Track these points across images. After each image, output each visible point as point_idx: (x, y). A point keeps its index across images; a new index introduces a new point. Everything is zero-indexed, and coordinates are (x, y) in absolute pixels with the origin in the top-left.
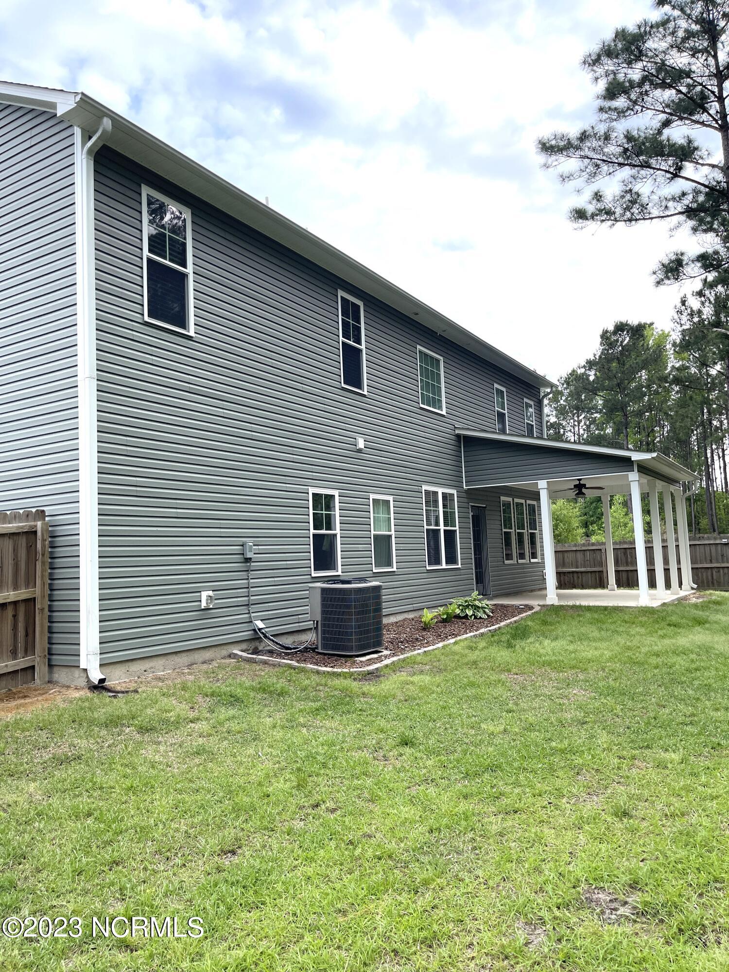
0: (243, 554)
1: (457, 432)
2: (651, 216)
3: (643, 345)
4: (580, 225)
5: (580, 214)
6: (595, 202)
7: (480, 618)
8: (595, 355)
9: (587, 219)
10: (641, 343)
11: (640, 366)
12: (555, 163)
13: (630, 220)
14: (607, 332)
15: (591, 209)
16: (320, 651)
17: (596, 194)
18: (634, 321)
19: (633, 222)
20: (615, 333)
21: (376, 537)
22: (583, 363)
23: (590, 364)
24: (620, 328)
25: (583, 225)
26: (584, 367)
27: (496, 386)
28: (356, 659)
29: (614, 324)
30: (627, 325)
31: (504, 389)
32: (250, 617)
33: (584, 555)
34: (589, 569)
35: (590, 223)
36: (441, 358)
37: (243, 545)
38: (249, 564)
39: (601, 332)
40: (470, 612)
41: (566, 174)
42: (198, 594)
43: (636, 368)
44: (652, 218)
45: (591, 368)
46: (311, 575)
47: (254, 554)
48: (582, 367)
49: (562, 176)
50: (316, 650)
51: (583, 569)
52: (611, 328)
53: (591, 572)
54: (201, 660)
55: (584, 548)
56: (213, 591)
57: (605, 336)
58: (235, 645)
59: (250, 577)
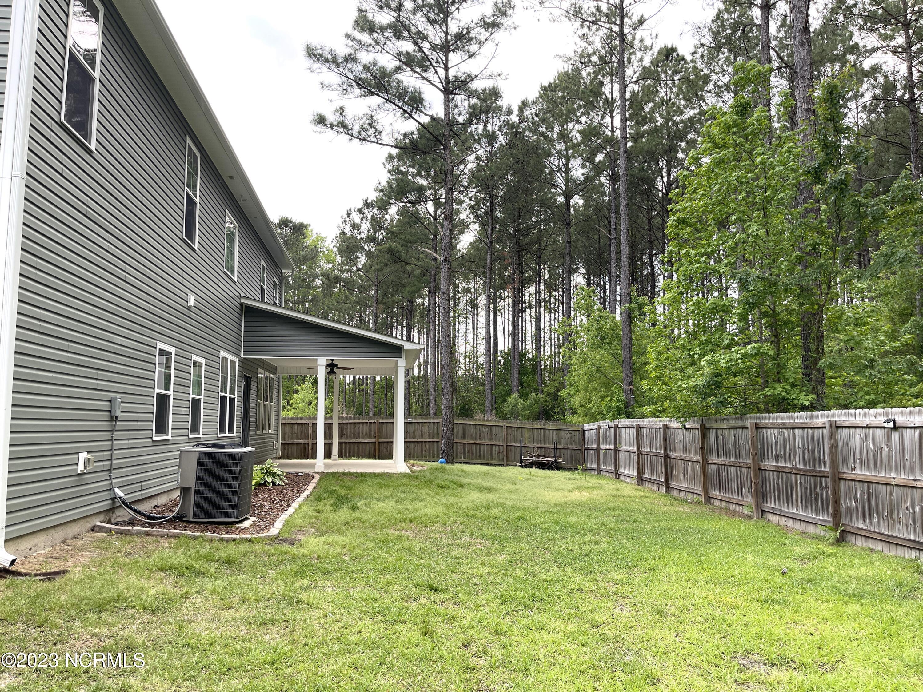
0: (110, 411)
1: (242, 301)
2: (383, 142)
4: (319, 130)
5: (321, 120)
6: (338, 114)
7: (279, 485)
9: (325, 125)
10: (302, 241)
12: (318, 70)
13: (364, 139)
15: (331, 118)
16: (191, 519)
17: (341, 108)
19: (364, 142)
20: (278, 225)
21: (193, 400)
24: (285, 222)
25: (322, 130)
27: (262, 261)
28: (237, 525)
31: (265, 266)
32: (111, 484)
33: (292, 428)
34: (295, 441)
35: (328, 130)
37: (110, 401)
38: (114, 423)
40: (269, 480)
41: (326, 82)
42: (76, 456)
44: (384, 145)
46: (151, 438)
47: (122, 412)
49: (321, 83)
50: (184, 519)
51: (290, 441)
52: (278, 221)
53: (297, 444)
54: (70, 535)
55: (292, 422)
56: (88, 452)
58: (96, 517)
59: (114, 438)
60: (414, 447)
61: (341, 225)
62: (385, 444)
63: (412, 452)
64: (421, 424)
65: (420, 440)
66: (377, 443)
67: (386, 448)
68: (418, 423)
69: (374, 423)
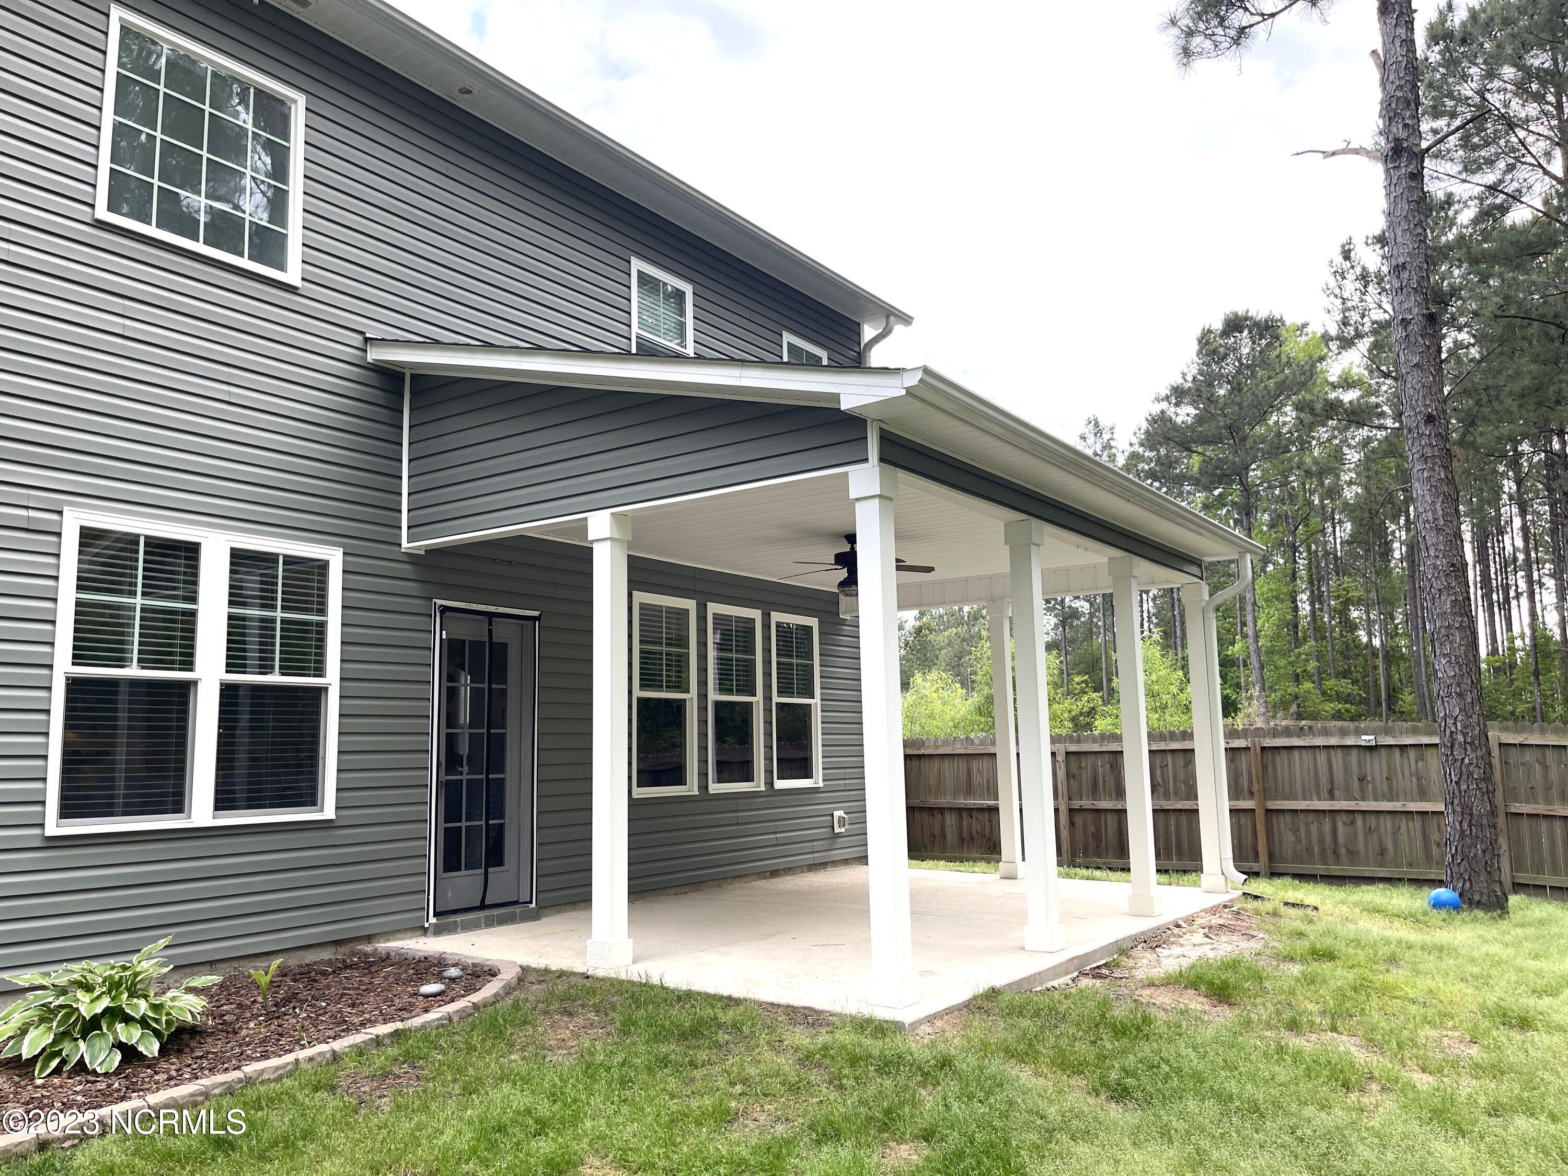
1: (373, 355)
3: (1278, 356)
8: (1184, 375)
10: (1276, 353)
11: (1272, 393)
14: (1210, 331)
18: (1260, 312)
20: (1225, 333)
22: (1165, 391)
23: (1179, 394)
24: (1234, 325)
26: (1167, 398)
27: (637, 265)
29: (1223, 317)
30: (1246, 318)
31: (688, 289)
36: (301, 100)
39: (1198, 333)
43: (1263, 397)
45: (1181, 402)
48: (1163, 400)
52: (1218, 325)
57: (1205, 339)
60: (1396, 832)
61: (1332, 283)
62: (1288, 817)
63: (1390, 846)
64: (1412, 753)
65: (1413, 806)
66: (1260, 816)
67: (1296, 831)
68: (1403, 748)
69: (1247, 749)
